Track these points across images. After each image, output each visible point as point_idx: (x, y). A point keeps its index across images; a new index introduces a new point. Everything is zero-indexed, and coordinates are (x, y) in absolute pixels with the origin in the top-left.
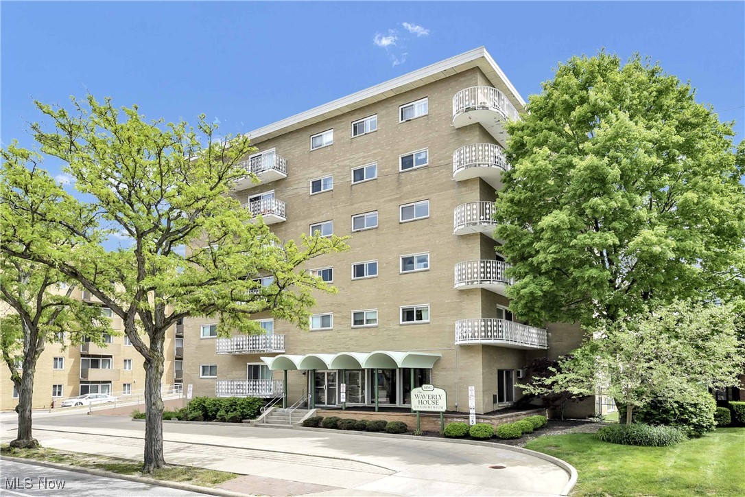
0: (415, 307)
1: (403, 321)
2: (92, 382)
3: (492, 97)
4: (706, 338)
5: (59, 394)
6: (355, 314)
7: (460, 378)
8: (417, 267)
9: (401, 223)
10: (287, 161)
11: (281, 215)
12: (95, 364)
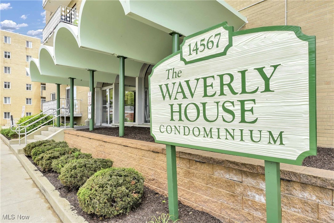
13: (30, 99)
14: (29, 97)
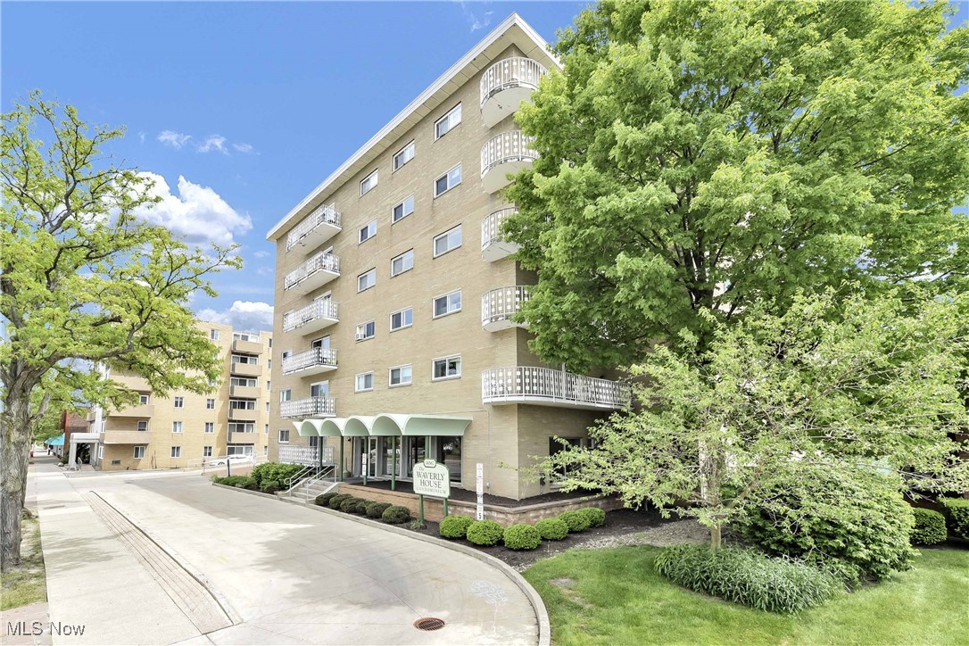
0: (447, 357)
1: (436, 377)
2: (238, 444)
3: (523, 70)
4: (881, 377)
5: (210, 454)
6: (392, 371)
7: (493, 450)
8: (450, 308)
9: (434, 259)
10: (342, 214)
11: (334, 270)
12: (240, 428)
13: (212, 424)
14: (209, 421)
